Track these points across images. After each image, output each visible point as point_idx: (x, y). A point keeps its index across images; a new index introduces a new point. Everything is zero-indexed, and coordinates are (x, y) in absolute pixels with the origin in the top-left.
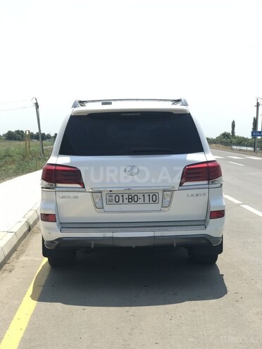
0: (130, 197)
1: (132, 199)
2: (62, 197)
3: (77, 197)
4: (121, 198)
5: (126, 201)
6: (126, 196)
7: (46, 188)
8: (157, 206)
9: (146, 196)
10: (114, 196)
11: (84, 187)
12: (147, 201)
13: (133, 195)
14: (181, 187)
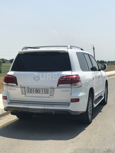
0: (37, 90)
1: (37, 91)
4: (33, 90)
5: (35, 92)
6: (35, 90)
8: (48, 95)
9: (43, 90)
10: (30, 89)
11: (18, 85)
12: (44, 92)
13: (38, 89)
14: (58, 87)
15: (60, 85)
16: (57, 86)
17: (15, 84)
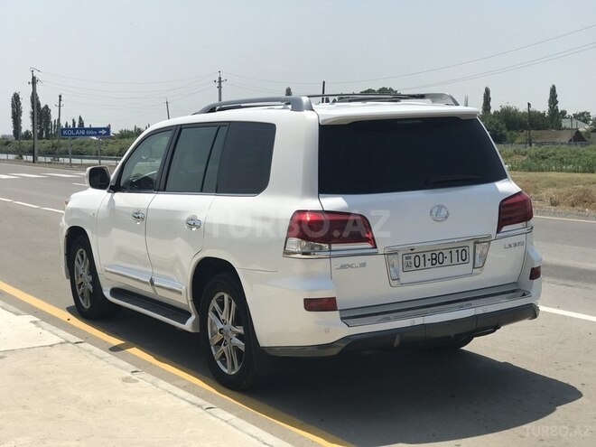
0: (434, 257)
1: (436, 259)
2: (343, 267)
3: (363, 265)
4: (422, 259)
6: (428, 256)
7: (304, 254)
8: (467, 268)
9: (454, 251)
10: (413, 256)
11: (376, 247)
12: (455, 261)
13: (437, 253)
14: (498, 235)
15: (504, 229)
16: (498, 232)
17: (368, 245)
